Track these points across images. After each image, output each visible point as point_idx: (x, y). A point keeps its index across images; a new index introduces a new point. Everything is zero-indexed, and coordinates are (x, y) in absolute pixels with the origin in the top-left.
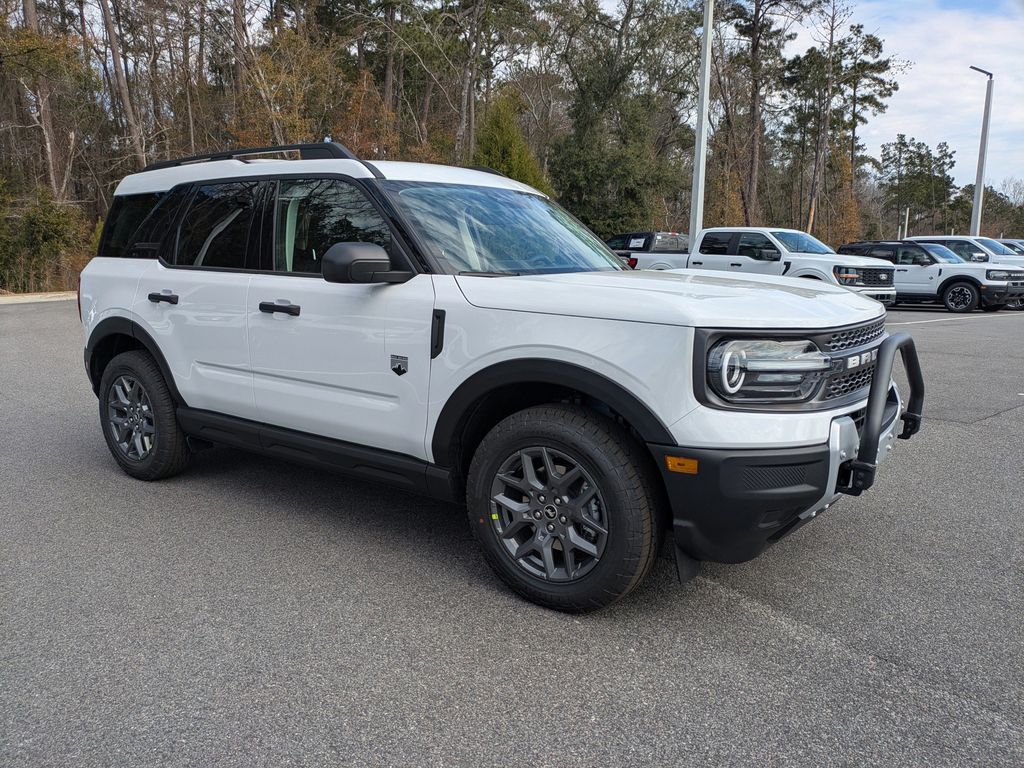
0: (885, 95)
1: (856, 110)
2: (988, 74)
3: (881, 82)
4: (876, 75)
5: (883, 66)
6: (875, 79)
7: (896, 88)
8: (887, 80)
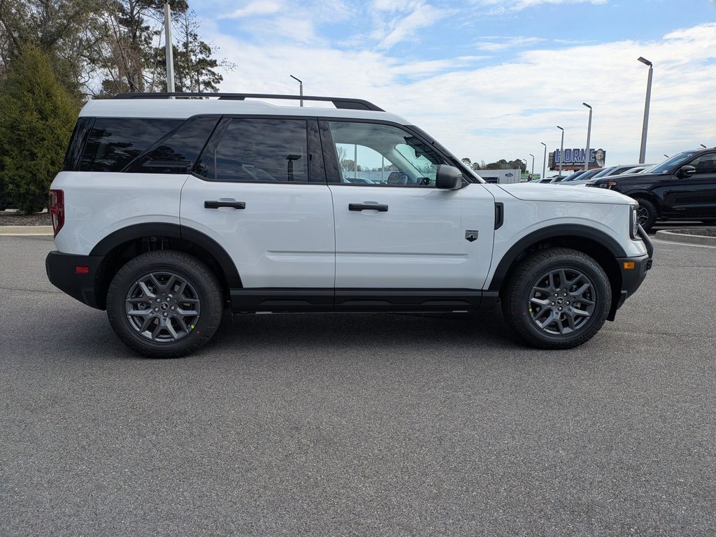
0: (216, 83)
1: (201, 89)
2: (300, 81)
3: (214, 74)
4: (209, 68)
5: (213, 63)
6: (209, 71)
7: (222, 79)
8: (216, 73)
